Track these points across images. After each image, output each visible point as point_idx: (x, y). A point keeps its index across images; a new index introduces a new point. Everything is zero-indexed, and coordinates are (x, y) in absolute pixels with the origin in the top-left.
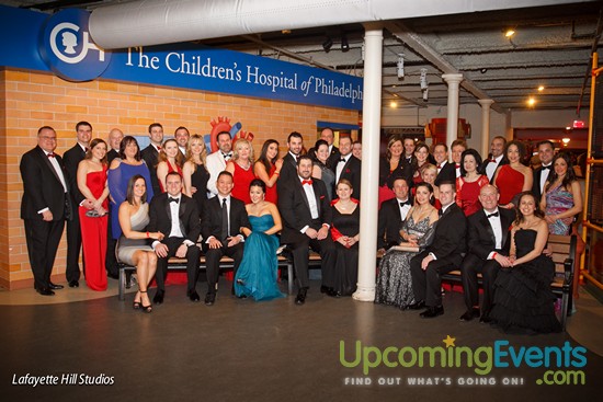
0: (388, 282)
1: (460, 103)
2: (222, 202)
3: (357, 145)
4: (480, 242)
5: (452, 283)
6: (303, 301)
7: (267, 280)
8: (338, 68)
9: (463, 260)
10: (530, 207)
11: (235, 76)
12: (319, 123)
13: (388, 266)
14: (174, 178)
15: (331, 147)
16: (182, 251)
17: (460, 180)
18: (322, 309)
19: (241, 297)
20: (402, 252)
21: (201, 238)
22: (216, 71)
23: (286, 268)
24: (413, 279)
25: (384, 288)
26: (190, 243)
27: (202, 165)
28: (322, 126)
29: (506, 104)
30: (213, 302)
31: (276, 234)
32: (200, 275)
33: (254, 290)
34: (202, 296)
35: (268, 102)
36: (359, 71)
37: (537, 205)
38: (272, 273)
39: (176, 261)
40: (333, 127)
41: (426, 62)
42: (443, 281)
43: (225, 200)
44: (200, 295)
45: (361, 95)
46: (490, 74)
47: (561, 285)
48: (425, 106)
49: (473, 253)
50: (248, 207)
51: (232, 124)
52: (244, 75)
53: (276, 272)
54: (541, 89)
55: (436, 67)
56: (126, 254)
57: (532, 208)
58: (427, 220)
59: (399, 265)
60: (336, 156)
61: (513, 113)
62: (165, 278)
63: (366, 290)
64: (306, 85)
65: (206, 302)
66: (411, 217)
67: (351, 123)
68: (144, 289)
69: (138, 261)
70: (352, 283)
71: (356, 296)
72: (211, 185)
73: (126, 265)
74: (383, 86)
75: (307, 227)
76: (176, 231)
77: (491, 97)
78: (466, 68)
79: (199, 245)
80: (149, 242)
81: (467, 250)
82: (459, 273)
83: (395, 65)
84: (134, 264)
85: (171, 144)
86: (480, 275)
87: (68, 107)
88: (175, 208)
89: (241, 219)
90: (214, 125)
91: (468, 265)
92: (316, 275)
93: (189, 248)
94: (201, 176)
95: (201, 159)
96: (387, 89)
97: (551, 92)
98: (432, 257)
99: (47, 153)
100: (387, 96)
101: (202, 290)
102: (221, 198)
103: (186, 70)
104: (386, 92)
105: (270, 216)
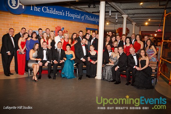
0: (105, 74)
1: (127, 24)
2: (58, 50)
3: (97, 35)
4: (131, 63)
5: (123, 74)
6: (81, 79)
7: (71, 73)
8: (92, 12)
9: (127, 68)
10: (143, 53)
11: (62, 14)
12: (86, 28)
13: (105, 70)
14: (45, 44)
15: (90, 35)
16: (46, 64)
17: (125, 46)
18: (86, 81)
19: (63, 78)
20: (109, 66)
21: (52, 61)
22: (57, 12)
23: (76, 69)
24: (112, 73)
25: (104, 76)
26: (49, 62)
27: (54, 40)
28: (87, 29)
29: (139, 24)
30: (55, 79)
31: (74, 60)
32: (51, 71)
33: (67, 76)
34: (52, 77)
35: (72, 22)
36: (98, 13)
37: (145, 53)
38: (72, 71)
39: (45, 67)
40: (90, 29)
41: (117, 12)
42: (121, 74)
43: (59, 50)
44: (51, 77)
45: (99, 20)
46: (135, 15)
47: (154, 76)
48: (117, 24)
49: (129, 66)
50: (66, 52)
51: (61, 28)
52: (65, 14)
53: (73, 71)
54: (149, 20)
55: (120, 13)
56: (30, 65)
57: (144, 54)
58: (117, 57)
59: (108, 69)
60: (91, 38)
61: (141, 27)
62: (41, 72)
63: (99, 76)
64: (83, 17)
65: (53, 79)
66: (112, 56)
67: (96, 28)
68: (35, 75)
69: (34, 67)
70: (95, 74)
71: (96, 78)
72: (56, 45)
73: (30, 68)
74: (105, 18)
75: (82, 58)
76: (45, 58)
77: (135, 22)
78: (129, 13)
79: (51, 63)
80: (37, 61)
81: (127, 65)
82: (125, 72)
83: (108, 12)
84: (32, 68)
85: (45, 34)
86: (131, 73)
87: (13, 22)
88: (45, 52)
89: (64, 55)
90: (56, 28)
91: (128, 70)
92: (85, 72)
93: (49, 63)
94: (53, 43)
95: (53, 38)
96: (106, 19)
97: (152, 21)
98: (118, 67)
99: (10, 36)
100: (106, 21)
101: (52, 75)
102: (58, 49)
103: (48, 12)
104: (106, 20)
105: (72, 55)
